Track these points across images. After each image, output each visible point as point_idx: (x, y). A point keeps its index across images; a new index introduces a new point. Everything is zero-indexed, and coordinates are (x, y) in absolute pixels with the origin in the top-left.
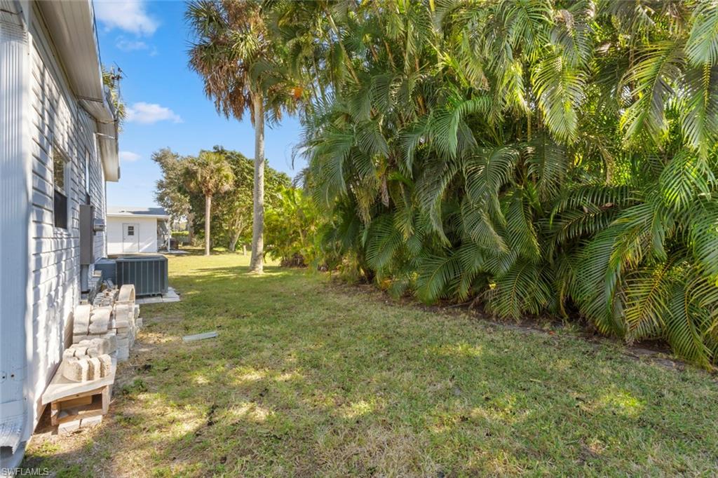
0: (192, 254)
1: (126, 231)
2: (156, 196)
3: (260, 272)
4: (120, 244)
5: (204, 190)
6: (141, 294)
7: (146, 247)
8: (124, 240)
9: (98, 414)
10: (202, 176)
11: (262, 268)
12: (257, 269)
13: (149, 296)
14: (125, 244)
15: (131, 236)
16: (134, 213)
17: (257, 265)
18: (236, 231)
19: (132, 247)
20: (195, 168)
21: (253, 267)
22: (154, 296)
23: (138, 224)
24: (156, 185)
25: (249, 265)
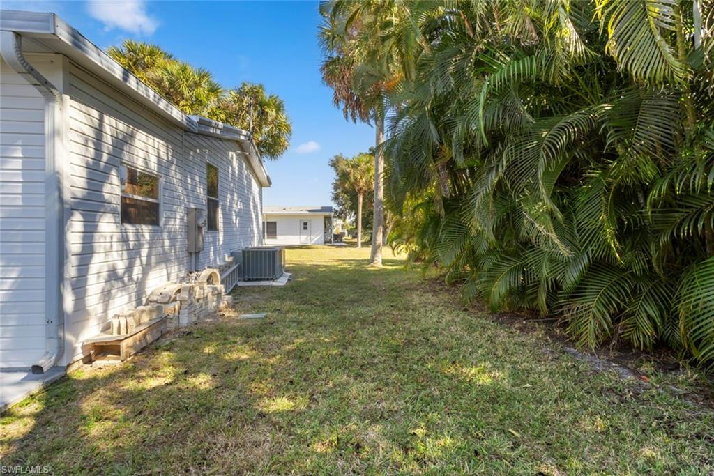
0: (349, 246)
1: (302, 226)
2: (333, 196)
3: (378, 265)
4: (298, 236)
5: (357, 189)
6: (259, 277)
7: (316, 239)
8: (301, 234)
9: (118, 359)
10: (354, 177)
11: (381, 261)
12: (375, 262)
13: (264, 280)
14: (302, 236)
15: (305, 231)
16: (310, 211)
17: (376, 258)
18: (388, 225)
19: (306, 239)
20: (349, 169)
21: (371, 261)
22: (268, 279)
23: (311, 220)
24: (332, 186)
25: (369, 258)
